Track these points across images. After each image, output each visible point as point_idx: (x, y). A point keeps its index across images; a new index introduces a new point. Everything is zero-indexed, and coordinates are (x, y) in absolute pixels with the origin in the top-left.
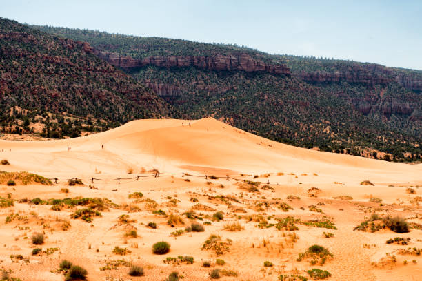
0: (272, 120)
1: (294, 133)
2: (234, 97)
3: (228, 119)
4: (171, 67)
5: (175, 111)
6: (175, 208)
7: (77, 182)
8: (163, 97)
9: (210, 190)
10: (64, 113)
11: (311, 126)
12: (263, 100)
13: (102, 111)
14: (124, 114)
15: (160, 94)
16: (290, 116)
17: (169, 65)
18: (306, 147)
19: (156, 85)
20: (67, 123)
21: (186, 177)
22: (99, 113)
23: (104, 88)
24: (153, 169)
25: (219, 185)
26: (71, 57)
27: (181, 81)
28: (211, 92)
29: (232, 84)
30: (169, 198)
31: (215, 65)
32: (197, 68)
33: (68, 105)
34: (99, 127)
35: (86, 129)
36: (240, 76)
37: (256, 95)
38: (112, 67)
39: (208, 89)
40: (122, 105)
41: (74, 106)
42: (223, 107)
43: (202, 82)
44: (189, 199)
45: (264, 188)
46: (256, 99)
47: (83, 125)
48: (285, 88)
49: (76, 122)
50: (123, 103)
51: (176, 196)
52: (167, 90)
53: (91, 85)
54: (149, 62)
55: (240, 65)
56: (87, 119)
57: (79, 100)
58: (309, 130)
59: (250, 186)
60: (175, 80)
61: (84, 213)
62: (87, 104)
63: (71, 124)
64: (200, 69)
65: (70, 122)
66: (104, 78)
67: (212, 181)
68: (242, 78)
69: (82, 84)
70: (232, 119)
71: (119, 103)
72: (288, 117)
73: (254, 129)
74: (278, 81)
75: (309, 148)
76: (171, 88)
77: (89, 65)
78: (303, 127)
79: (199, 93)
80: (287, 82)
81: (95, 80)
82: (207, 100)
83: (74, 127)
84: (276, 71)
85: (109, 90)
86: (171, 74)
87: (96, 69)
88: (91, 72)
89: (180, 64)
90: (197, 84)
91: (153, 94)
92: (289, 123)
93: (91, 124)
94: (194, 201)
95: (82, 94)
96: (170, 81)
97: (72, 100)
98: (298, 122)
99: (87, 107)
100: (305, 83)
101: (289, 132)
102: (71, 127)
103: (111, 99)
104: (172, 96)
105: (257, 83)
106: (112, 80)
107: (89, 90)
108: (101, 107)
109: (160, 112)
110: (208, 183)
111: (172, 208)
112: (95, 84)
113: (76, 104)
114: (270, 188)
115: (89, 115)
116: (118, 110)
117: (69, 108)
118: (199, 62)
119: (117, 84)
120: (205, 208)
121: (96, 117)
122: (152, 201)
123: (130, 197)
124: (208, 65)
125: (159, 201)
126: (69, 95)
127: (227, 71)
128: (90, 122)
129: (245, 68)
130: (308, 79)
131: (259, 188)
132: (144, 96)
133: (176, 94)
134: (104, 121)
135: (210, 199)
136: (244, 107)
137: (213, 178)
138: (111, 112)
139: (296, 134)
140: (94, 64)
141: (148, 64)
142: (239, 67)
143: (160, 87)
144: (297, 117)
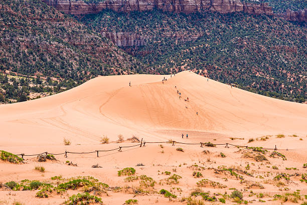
0: (254, 71)
1: (281, 85)
2: (207, 45)
3: (201, 71)
4: (131, 12)
5: (139, 65)
6: (177, 186)
7: (48, 158)
8: (123, 48)
9: (209, 161)
10: (7, 72)
11: (301, 76)
12: (241, 47)
13: (52, 67)
14: (78, 70)
15: (120, 44)
16: (274, 64)
17: (129, 9)
18: (297, 101)
19: (115, 34)
20: (11, 83)
21: (177, 146)
22: (49, 70)
23: (54, 40)
24: (131, 137)
25: (218, 153)
26: (12, 4)
27: (143, 28)
28: (179, 39)
29: (204, 29)
30: (167, 173)
31: (183, 7)
32: (161, 11)
33: (11, 62)
34: (50, 87)
35: (35, 90)
36: (213, 20)
37: (233, 41)
38: (61, 15)
39: (176, 36)
40: (75, 59)
41: (19, 63)
42: (194, 57)
43: (168, 28)
44: (192, 174)
45: (272, 155)
46: (233, 46)
47: (31, 85)
48: (267, 31)
49: (22, 81)
50: (77, 57)
51: (175, 171)
52: (127, 39)
53: (38, 37)
54: (105, 7)
55: (213, 6)
56: (35, 77)
57: (25, 55)
58: (298, 80)
59: (256, 154)
60: (137, 27)
61: (81, 200)
62: (34, 60)
63: (16, 84)
64: (166, 13)
65: (15, 82)
66: (53, 28)
67: (210, 149)
68: (215, 21)
69: (27, 36)
70: (206, 71)
71: (72, 57)
72: (272, 65)
73: (232, 82)
74: (258, 23)
75: (300, 102)
76: (133, 37)
77: (34, 12)
78: (290, 77)
79: (166, 41)
80: (269, 24)
81: (42, 30)
82: (175, 49)
83: (20, 87)
84: (256, 11)
85: (59, 43)
86: (131, 20)
87: (43, 18)
88: (37, 21)
89: (142, 8)
90: (163, 30)
91: (111, 45)
92: (274, 73)
93: (40, 83)
94: (198, 176)
95: (27, 47)
96: (130, 28)
97: (17, 56)
98: (284, 71)
99: (34, 63)
100: (291, 24)
101: (275, 84)
102: (17, 88)
103: (62, 52)
104: (134, 46)
105: (233, 27)
106: (63, 29)
107: (35, 42)
108: (50, 63)
109: (121, 67)
110: (205, 152)
111: (173, 186)
112: (42, 36)
113: (20, 61)
114: (279, 155)
115: (38, 73)
116: (71, 65)
117: (13, 66)
118: (163, 5)
119: (68, 34)
120: (213, 185)
121: (45, 75)
122: (148, 179)
123: (120, 174)
124: (174, 8)
125: (156, 178)
126: (12, 49)
127: (198, 14)
128: (39, 82)
129: (219, 9)
130: (295, 20)
131: (267, 156)
132: (101, 48)
133: (138, 43)
134: (55, 79)
135: (216, 173)
136: (219, 56)
137: (209, 145)
138: (63, 68)
139: (283, 86)
140: (40, 11)
141: (103, 10)
142: (212, 9)
143: (119, 37)
144: (283, 65)
